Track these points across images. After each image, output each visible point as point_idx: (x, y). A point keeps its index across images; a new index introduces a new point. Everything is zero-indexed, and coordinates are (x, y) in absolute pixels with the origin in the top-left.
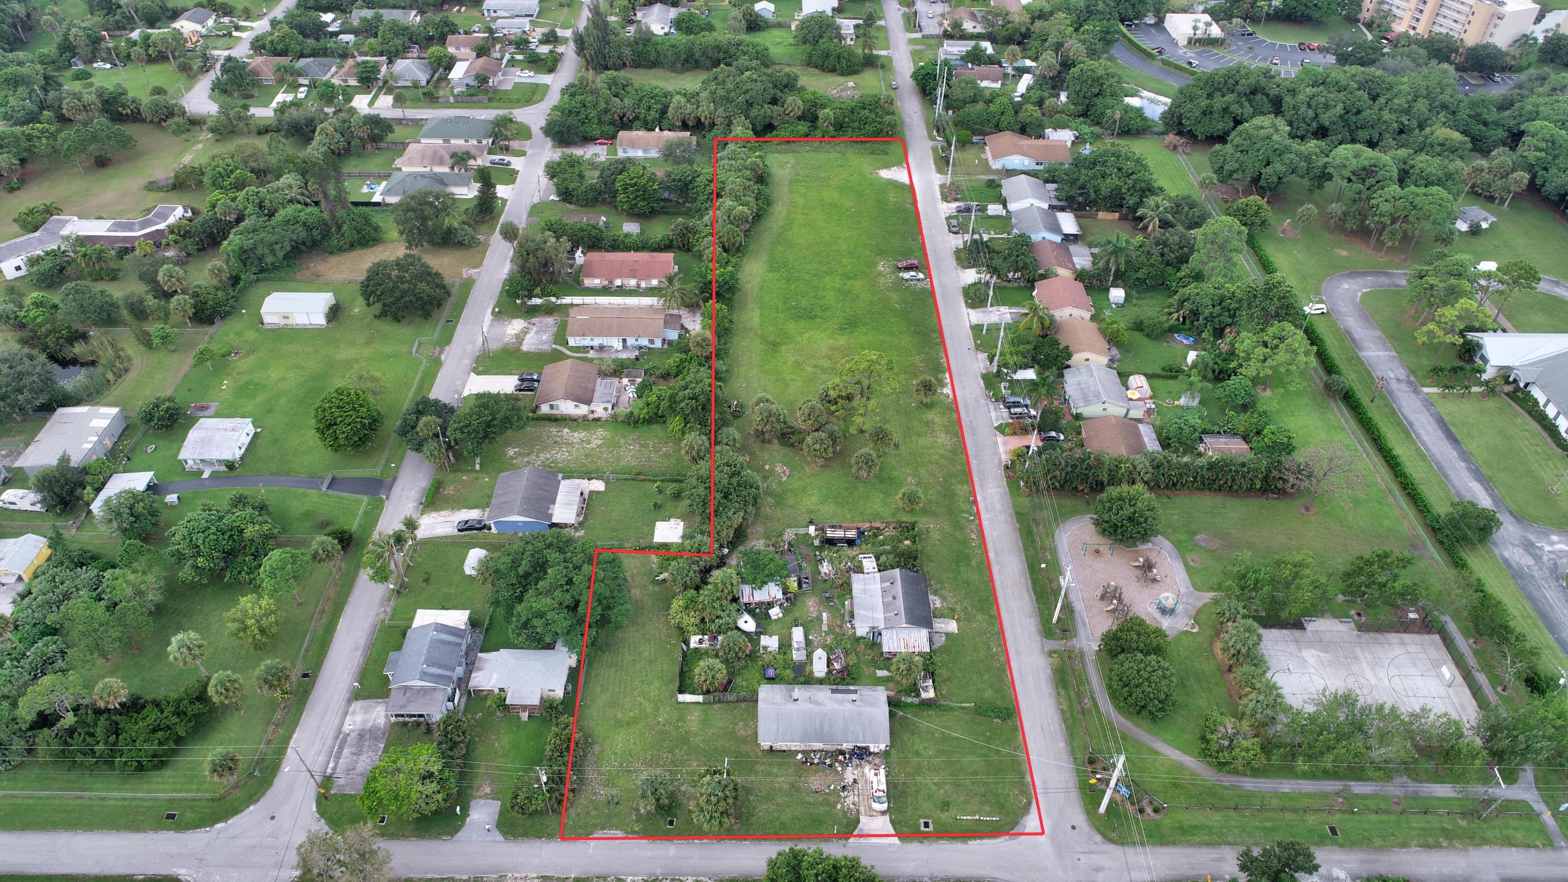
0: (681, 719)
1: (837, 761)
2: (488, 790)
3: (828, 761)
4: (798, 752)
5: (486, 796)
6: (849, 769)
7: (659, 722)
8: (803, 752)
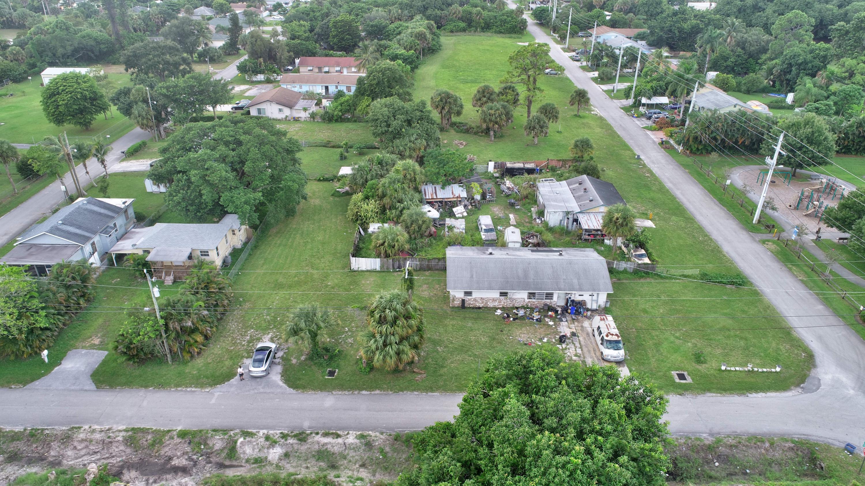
0: (355, 283)
1: (546, 316)
2: (97, 341)
3: (536, 316)
4: (496, 309)
5: (93, 347)
6: (564, 324)
7: (327, 286)
8: (503, 309)
